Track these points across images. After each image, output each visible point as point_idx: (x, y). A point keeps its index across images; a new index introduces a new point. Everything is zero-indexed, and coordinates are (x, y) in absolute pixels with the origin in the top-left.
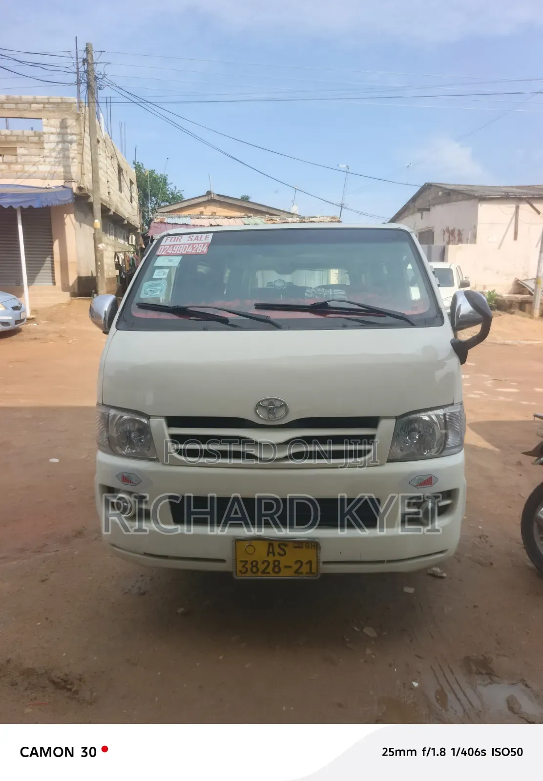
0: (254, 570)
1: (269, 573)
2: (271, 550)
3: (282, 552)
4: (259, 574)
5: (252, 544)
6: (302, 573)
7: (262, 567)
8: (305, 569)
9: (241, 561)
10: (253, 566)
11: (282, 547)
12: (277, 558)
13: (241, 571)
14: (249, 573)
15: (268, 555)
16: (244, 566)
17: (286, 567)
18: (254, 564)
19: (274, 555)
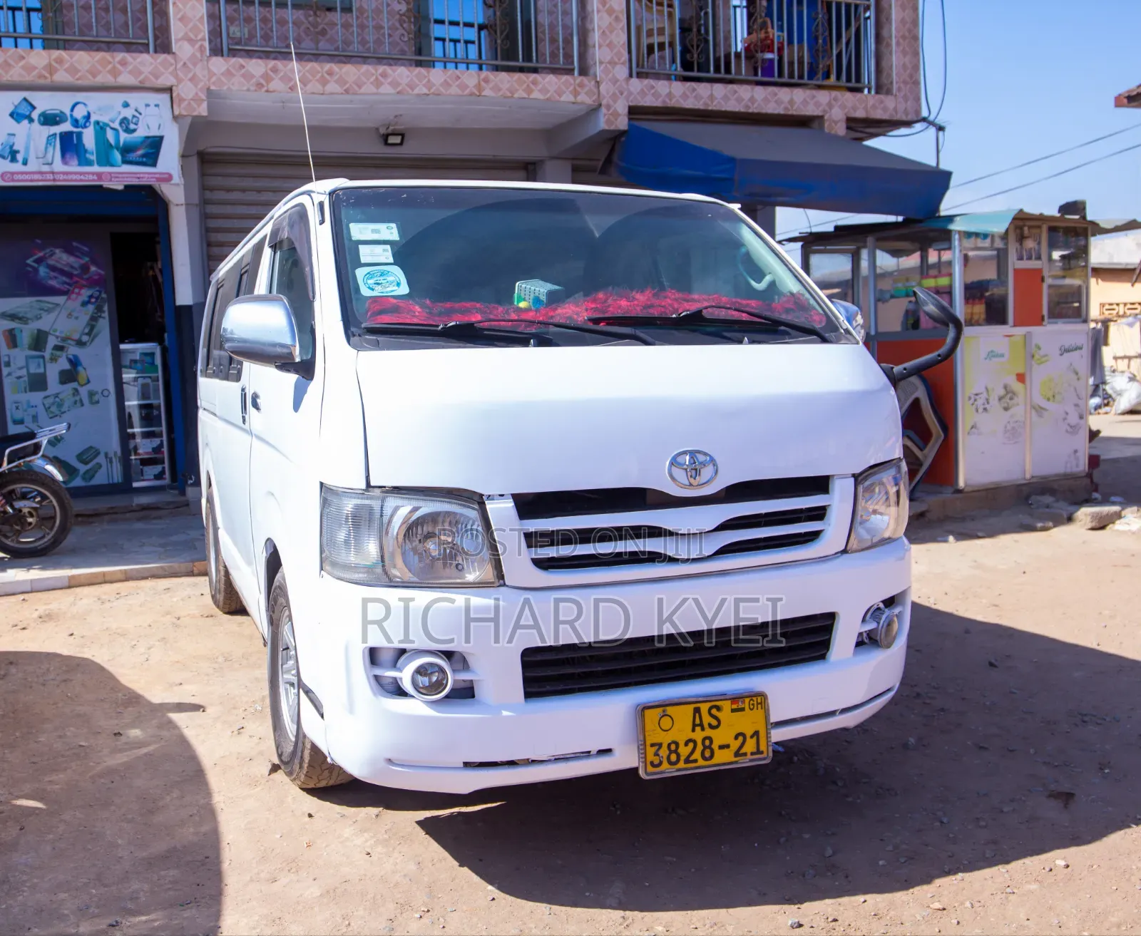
0: (673, 757)
1: (696, 761)
2: (698, 721)
3: (714, 723)
4: (681, 765)
5: (668, 713)
6: (745, 754)
7: (684, 751)
8: (750, 746)
9: (652, 745)
10: (671, 752)
11: (714, 711)
12: (708, 732)
13: (652, 764)
14: (665, 765)
15: (693, 730)
16: (656, 754)
17: (721, 747)
18: (674, 747)
19: (703, 729)
